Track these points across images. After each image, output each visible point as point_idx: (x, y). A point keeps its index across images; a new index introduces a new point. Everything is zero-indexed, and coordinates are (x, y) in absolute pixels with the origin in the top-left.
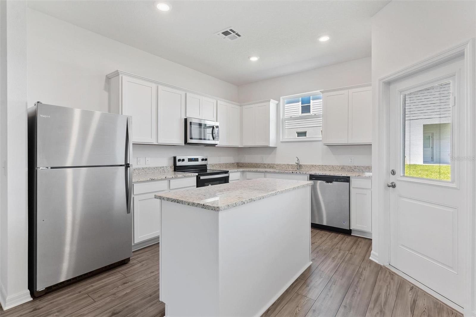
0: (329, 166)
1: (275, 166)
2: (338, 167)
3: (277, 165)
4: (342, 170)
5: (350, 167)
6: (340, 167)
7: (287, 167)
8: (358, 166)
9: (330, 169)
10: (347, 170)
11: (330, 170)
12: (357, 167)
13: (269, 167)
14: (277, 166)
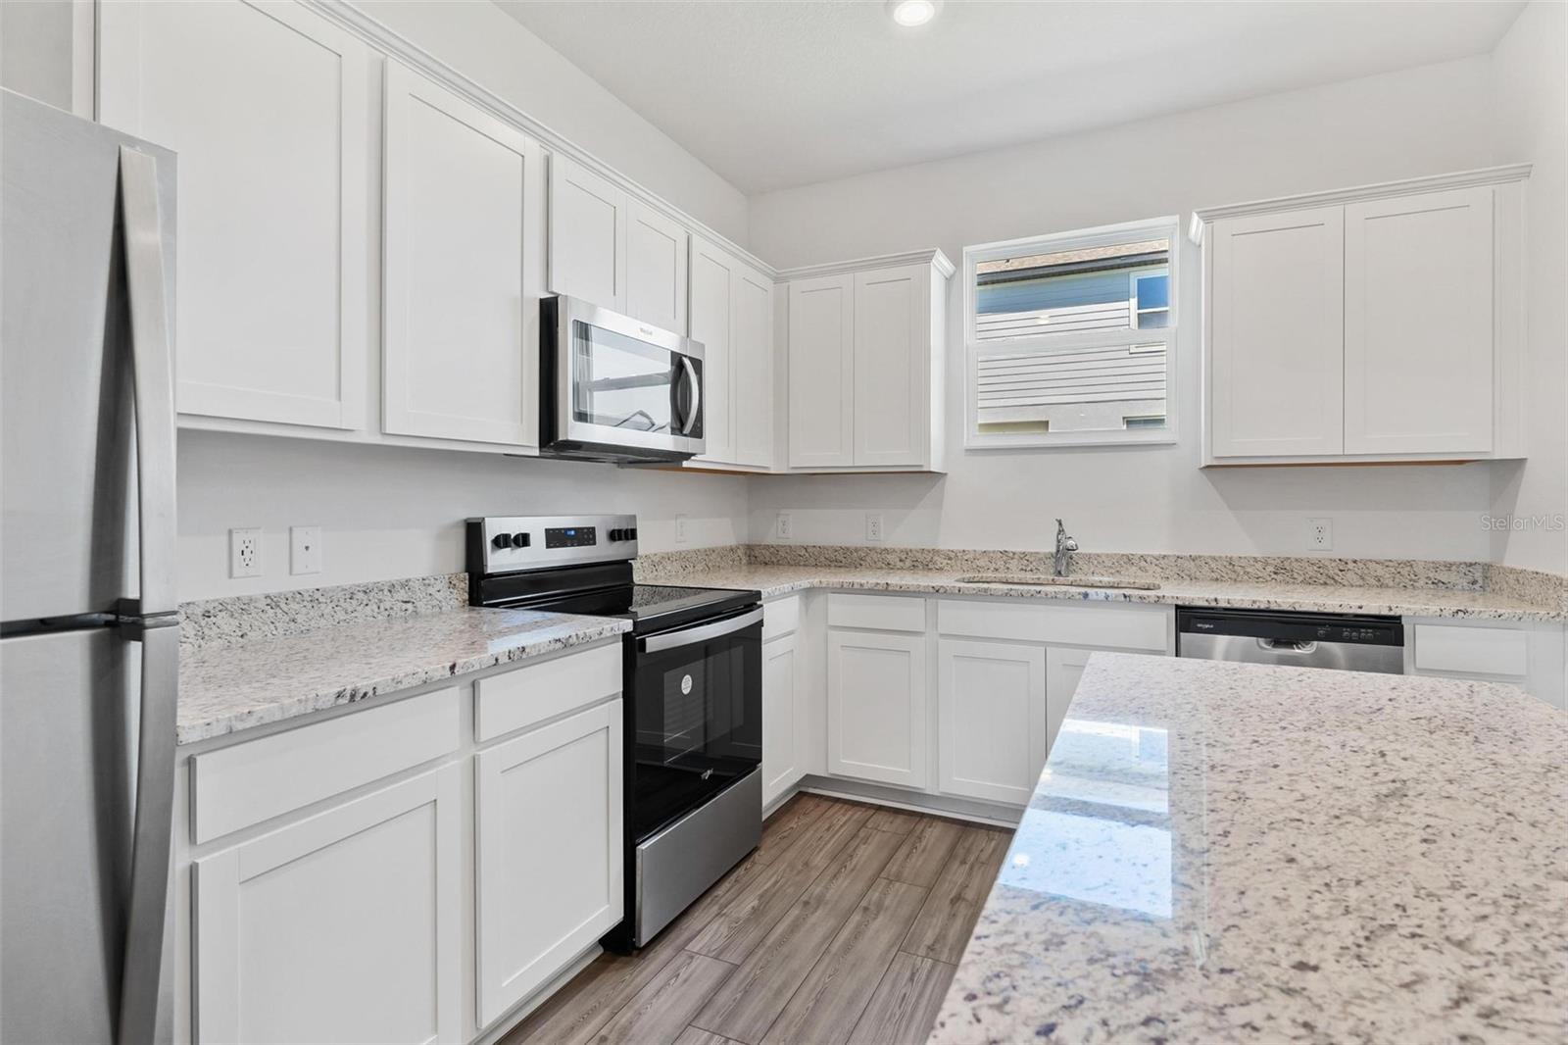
0: (1214, 558)
1: (940, 561)
2: (1259, 565)
3: (951, 556)
4: (1279, 577)
5: (1319, 565)
6: (1267, 564)
7: (1000, 563)
8: (1355, 562)
9: (1214, 575)
10: (1300, 579)
11: (1217, 579)
12: (1351, 565)
13: (908, 563)
14: (950, 559)
